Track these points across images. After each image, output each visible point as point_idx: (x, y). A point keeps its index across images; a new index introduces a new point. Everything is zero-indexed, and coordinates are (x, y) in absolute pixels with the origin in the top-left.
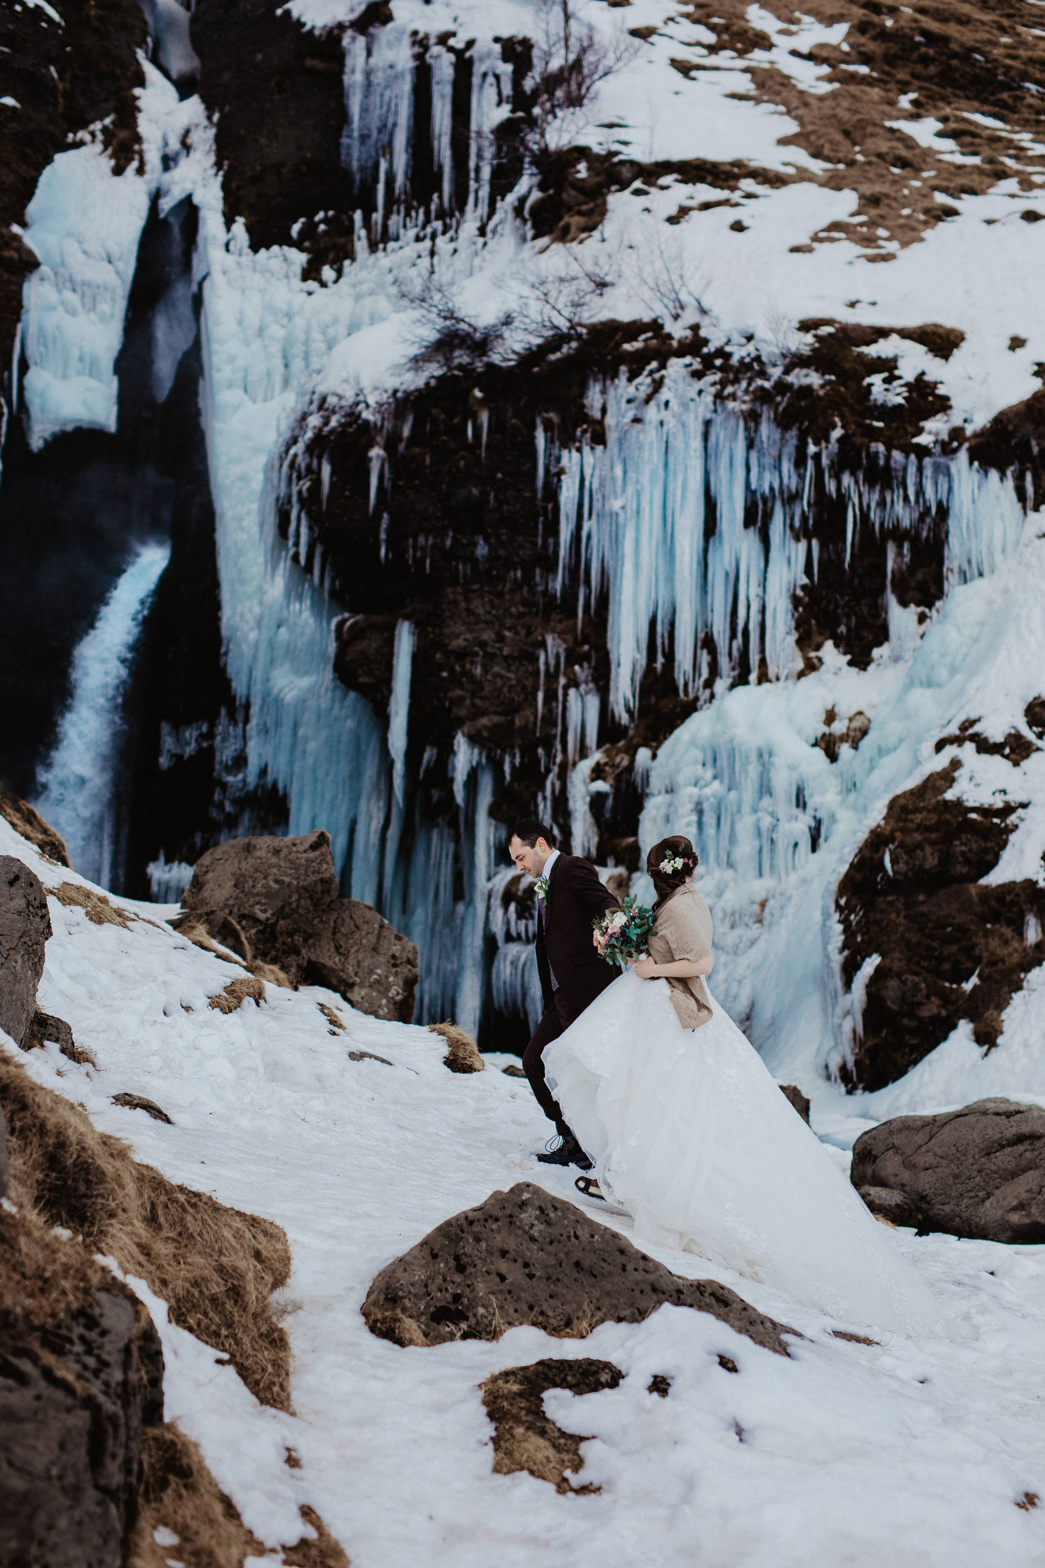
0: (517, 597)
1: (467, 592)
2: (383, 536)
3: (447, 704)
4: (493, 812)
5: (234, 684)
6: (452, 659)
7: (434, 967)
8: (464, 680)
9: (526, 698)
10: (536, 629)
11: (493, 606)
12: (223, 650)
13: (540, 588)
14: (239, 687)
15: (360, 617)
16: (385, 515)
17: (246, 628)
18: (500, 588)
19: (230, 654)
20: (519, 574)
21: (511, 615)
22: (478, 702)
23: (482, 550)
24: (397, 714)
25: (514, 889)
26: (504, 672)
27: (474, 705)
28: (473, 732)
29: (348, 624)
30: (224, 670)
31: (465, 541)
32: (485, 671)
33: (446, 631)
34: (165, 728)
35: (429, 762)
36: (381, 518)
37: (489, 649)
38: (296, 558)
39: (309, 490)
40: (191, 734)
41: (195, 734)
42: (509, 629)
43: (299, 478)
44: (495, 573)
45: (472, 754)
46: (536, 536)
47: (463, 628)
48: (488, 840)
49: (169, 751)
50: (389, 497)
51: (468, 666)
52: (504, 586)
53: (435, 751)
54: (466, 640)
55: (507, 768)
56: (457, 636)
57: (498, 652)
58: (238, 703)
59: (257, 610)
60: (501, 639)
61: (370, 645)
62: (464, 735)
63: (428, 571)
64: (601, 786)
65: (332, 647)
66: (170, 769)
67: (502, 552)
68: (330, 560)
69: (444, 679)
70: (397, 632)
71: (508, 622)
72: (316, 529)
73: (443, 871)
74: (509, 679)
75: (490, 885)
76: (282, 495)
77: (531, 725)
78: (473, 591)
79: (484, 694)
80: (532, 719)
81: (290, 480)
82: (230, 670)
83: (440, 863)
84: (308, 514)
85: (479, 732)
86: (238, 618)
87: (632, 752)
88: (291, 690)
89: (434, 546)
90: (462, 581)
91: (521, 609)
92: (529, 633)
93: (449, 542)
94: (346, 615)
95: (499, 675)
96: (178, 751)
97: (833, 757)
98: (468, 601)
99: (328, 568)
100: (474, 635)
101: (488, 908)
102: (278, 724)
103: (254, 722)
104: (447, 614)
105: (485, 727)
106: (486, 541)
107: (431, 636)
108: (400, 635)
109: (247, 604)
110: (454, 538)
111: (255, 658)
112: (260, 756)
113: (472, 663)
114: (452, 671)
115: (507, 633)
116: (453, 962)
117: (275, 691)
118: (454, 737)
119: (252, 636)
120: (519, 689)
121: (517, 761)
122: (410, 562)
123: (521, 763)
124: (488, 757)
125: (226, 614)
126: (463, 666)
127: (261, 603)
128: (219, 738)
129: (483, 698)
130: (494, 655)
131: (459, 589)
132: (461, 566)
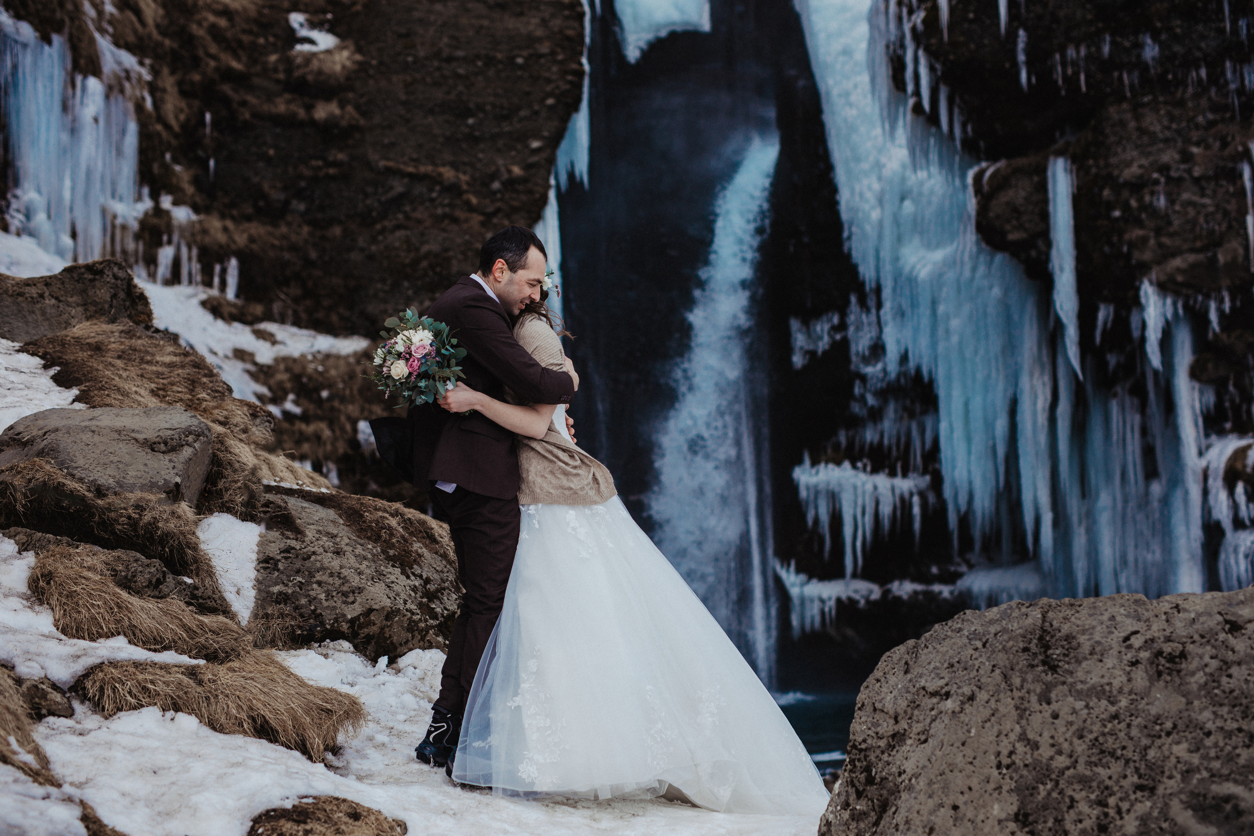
0: (1204, 102)
1: (1137, 108)
2: (1022, 58)
3: (1125, 249)
4: (1195, 373)
5: (862, 269)
6: (1125, 194)
7: (1131, 558)
8: (1144, 216)
9: (1230, 227)
10: (1233, 139)
11: (1172, 118)
12: (846, 234)
13: (1233, 86)
14: (867, 272)
15: (1001, 164)
16: (1021, 33)
17: (866, 207)
18: (1179, 94)
19: (854, 238)
20: (1203, 73)
21: (1197, 127)
22: (1166, 240)
23: (1151, 51)
24: (1062, 270)
25: (1239, 466)
26: (1196, 198)
27: (1160, 245)
28: (1163, 278)
29: (988, 174)
30: (849, 256)
31: (1127, 44)
32: (1171, 201)
33: (1113, 160)
34: (795, 324)
35: (1105, 323)
36: (1016, 36)
37: (1173, 174)
38: (918, 109)
39: (924, 21)
40: (822, 328)
41: (826, 327)
42: (1198, 144)
43: (911, 12)
44: (1170, 77)
45: (1164, 304)
46: (1223, 20)
47: (1135, 153)
48: (1193, 408)
49: (801, 348)
50: (1023, 10)
51: (1147, 198)
52: (1184, 92)
53: (1111, 309)
54: (1141, 167)
55: (1213, 316)
56: (1128, 164)
57: (1185, 175)
58: (867, 288)
59: (876, 186)
60: (1187, 157)
61: (1018, 193)
62: (1151, 283)
63: (1084, 88)
65: (972, 204)
66: (805, 367)
67: (1178, 49)
68: (958, 100)
69: (1117, 220)
70: (1050, 173)
71: (1195, 135)
72: (938, 66)
73: (1129, 448)
74: (1204, 206)
75: (1203, 463)
76: (893, 38)
77: (1240, 259)
78: (1143, 105)
79: (1171, 230)
80: (1241, 251)
81: (900, 19)
82: (855, 254)
83: (1124, 440)
84: (927, 50)
85: (1171, 279)
86: (857, 198)
88: (924, 266)
89: (1088, 57)
90: (1128, 94)
91: (1210, 116)
92: (1225, 145)
93: (1106, 49)
94: (984, 164)
95: (1190, 203)
96: (811, 347)
98: (1138, 118)
99: (956, 111)
100: (1151, 158)
101: (1205, 492)
102: (914, 305)
103: (887, 305)
104: (1113, 139)
105: (1178, 270)
106: (1155, 39)
107: (1094, 170)
108: (1054, 175)
109: (865, 182)
110: (1113, 43)
111: (880, 237)
112: (898, 342)
113: (1152, 193)
114: (1126, 207)
115: (1195, 150)
116: (1154, 553)
117: (907, 269)
118: (1138, 289)
119: (875, 215)
120: (1219, 216)
121: (1227, 306)
122: (1060, 82)
123: (1232, 308)
124: (1186, 307)
125: (844, 197)
126: (1140, 200)
127: (880, 178)
128: (851, 329)
129: (1171, 235)
130: (1180, 180)
131: (1125, 106)
132: (1125, 76)
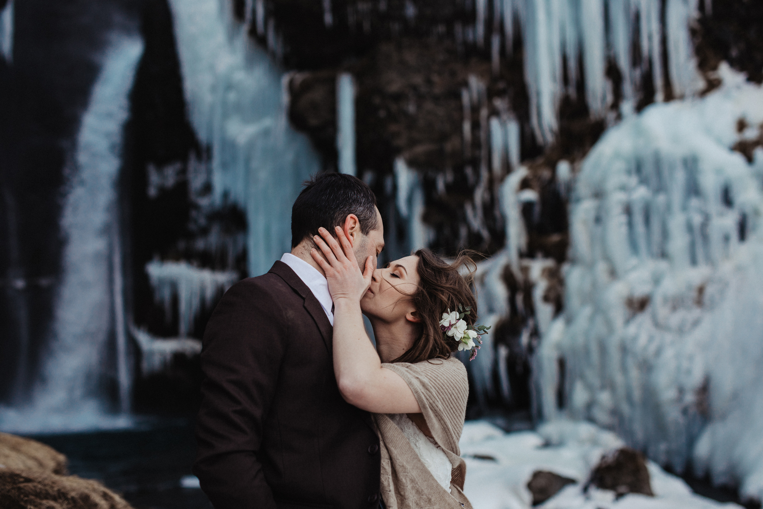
0: (442, 47)
1: (399, 46)
2: (327, 6)
3: (386, 137)
4: (425, 219)
6: (389, 102)
8: (399, 117)
9: (454, 128)
10: (460, 72)
11: (421, 56)
13: (461, 39)
15: (307, 75)
18: (426, 41)
22: (413, 133)
23: (410, 11)
26: (434, 109)
27: (409, 136)
28: (412, 158)
29: (297, 81)
31: (396, 4)
32: (418, 109)
33: (381, 79)
34: (151, 168)
37: (420, 91)
38: (253, 31)
40: (170, 171)
41: (173, 171)
45: (411, 175)
47: (397, 76)
49: (155, 184)
51: (402, 106)
52: (429, 40)
54: (399, 85)
55: (440, 184)
56: (392, 83)
57: (428, 93)
58: (202, 148)
61: (316, 95)
62: (403, 160)
64: (530, 195)
66: (157, 197)
67: (428, 11)
69: (382, 117)
70: (338, 83)
71: (435, 68)
72: (271, 6)
74: (439, 114)
77: (460, 149)
78: (404, 46)
79: (419, 127)
80: (461, 144)
85: (416, 157)
87: (553, 166)
89: (370, 10)
90: (394, 37)
92: (452, 76)
93: (383, 6)
94: (295, 74)
95: (430, 112)
96: (162, 183)
97: (750, 160)
98: (400, 53)
99: (280, 36)
100: (406, 80)
104: (381, 65)
105: (422, 153)
106: (414, 3)
107: (369, 85)
108: (342, 85)
113: (406, 103)
114: (389, 110)
118: (393, 163)
120: (446, 121)
121: (449, 179)
122: (351, 25)
123: (452, 180)
124: (423, 178)
126: (397, 106)
128: (190, 173)
129: (418, 131)
130: (425, 95)
131: (392, 44)
132: (393, 25)
